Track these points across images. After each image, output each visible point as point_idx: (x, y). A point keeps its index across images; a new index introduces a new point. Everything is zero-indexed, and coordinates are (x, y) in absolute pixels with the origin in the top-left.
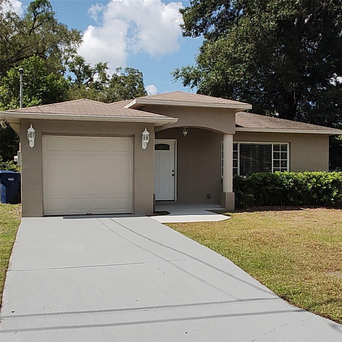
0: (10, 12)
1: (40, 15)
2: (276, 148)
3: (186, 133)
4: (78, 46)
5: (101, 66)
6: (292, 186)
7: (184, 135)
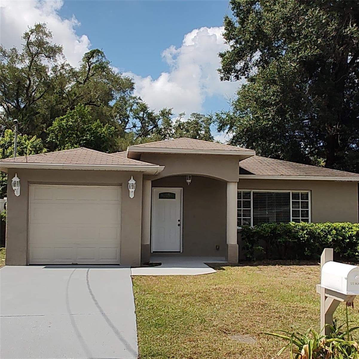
0: (64, 63)
1: (94, 65)
2: (295, 196)
3: (190, 181)
4: (130, 93)
5: (165, 112)
6: (308, 238)
7: (188, 184)
